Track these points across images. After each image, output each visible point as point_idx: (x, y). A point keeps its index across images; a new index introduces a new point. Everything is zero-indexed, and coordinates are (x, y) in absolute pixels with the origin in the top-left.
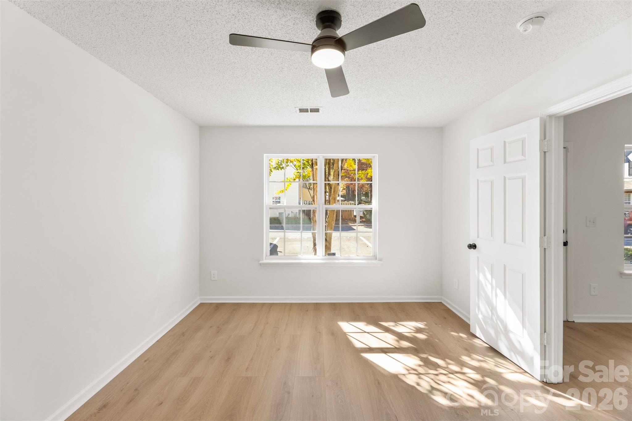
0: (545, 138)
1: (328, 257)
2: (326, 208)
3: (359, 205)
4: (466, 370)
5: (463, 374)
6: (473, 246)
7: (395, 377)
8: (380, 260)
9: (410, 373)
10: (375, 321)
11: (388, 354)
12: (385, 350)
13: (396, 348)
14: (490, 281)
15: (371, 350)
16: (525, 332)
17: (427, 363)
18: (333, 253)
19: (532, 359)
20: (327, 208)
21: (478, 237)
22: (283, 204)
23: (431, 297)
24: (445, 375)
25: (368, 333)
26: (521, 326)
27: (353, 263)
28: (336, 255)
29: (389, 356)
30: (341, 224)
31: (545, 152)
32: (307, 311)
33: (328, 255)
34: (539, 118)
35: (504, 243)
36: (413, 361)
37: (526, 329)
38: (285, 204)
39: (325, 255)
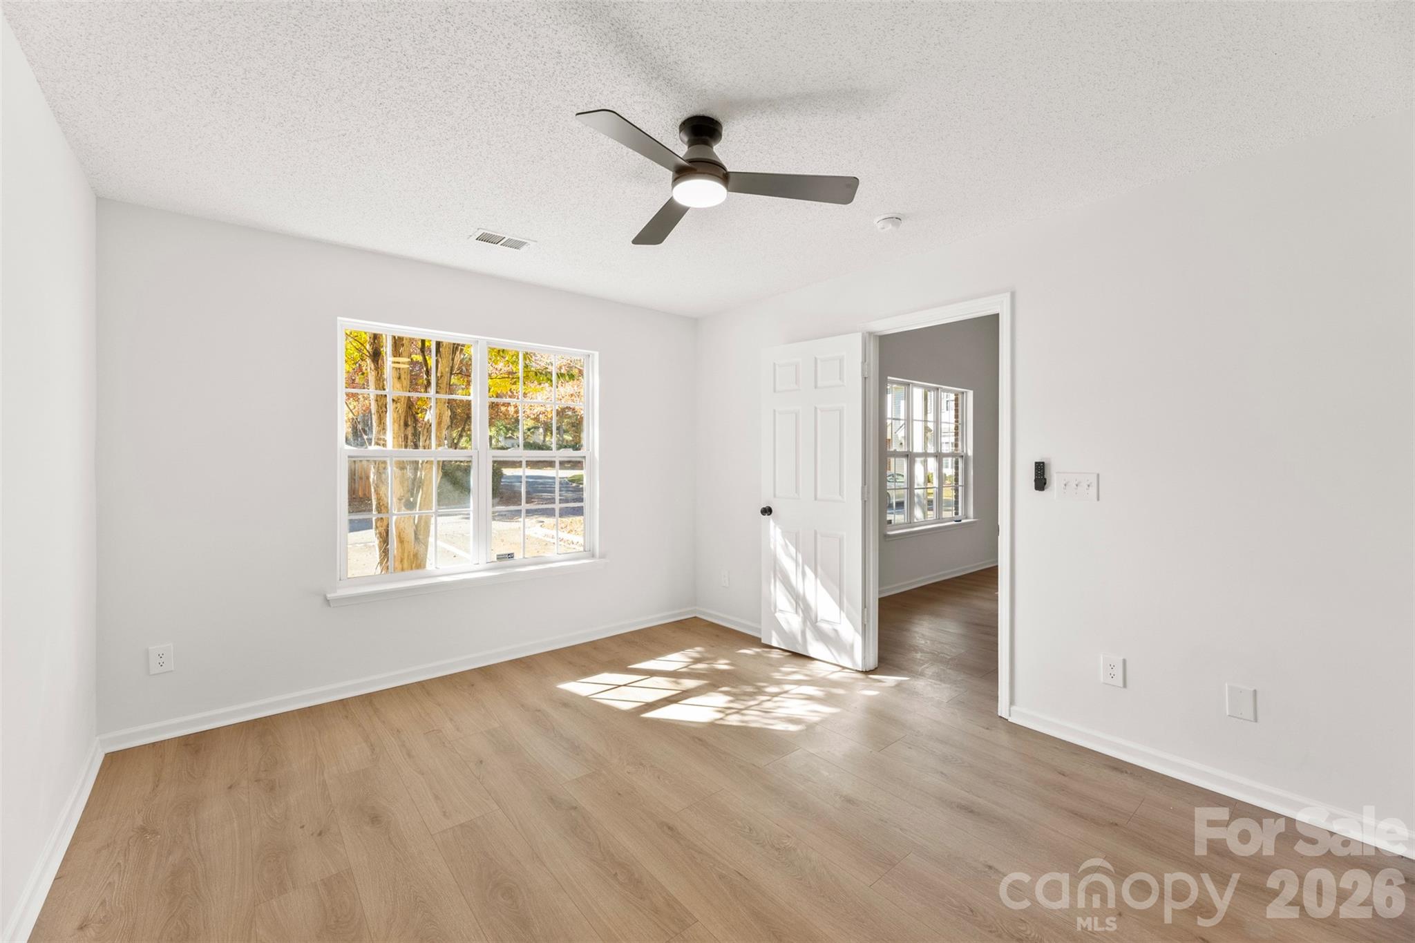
0: (865, 361)
1: (498, 563)
2: (493, 457)
3: (561, 450)
4: (787, 687)
5: (786, 692)
6: (767, 511)
7: (712, 725)
8: (602, 556)
9: (727, 715)
10: (621, 666)
11: (680, 702)
12: (672, 699)
13: (683, 691)
14: (794, 555)
15: (652, 706)
16: (843, 615)
17: (736, 697)
18: (509, 555)
19: (852, 646)
20: (496, 457)
21: (775, 496)
22: (386, 446)
23: (682, 611)
24: (769, 700)
25: (625, 685)
26: (838, 608)
27: (551, 569)
28: (515, 558)
29: (685, 704)
31: (865, 378)
33: (498, 559)
34: (860, 334)
35: (815, 500)
36: (718, 699)
37: (843, 611)
39: (493, 561)
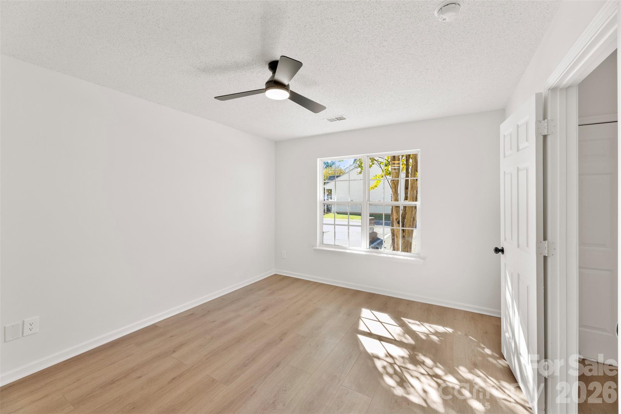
0: (544, 119)
1: (371, 249)
8: (423, 258)
10: (398, 316)
11: (382, 342)
13: (395, 340)
15: (370, 335)
17: (412, 358)
21: (505, 240)
22: (334, 200)
25: (381, 322)
26: (527, 349)
28: (379, 249)
29: (382, 344)
30: (385, 220)
31: (544, 136)
32: (345, 294)
33: (372, 248)
35: (518, 248)
37: (529, 353)
38: (336, 200)
39: (369, 248)
